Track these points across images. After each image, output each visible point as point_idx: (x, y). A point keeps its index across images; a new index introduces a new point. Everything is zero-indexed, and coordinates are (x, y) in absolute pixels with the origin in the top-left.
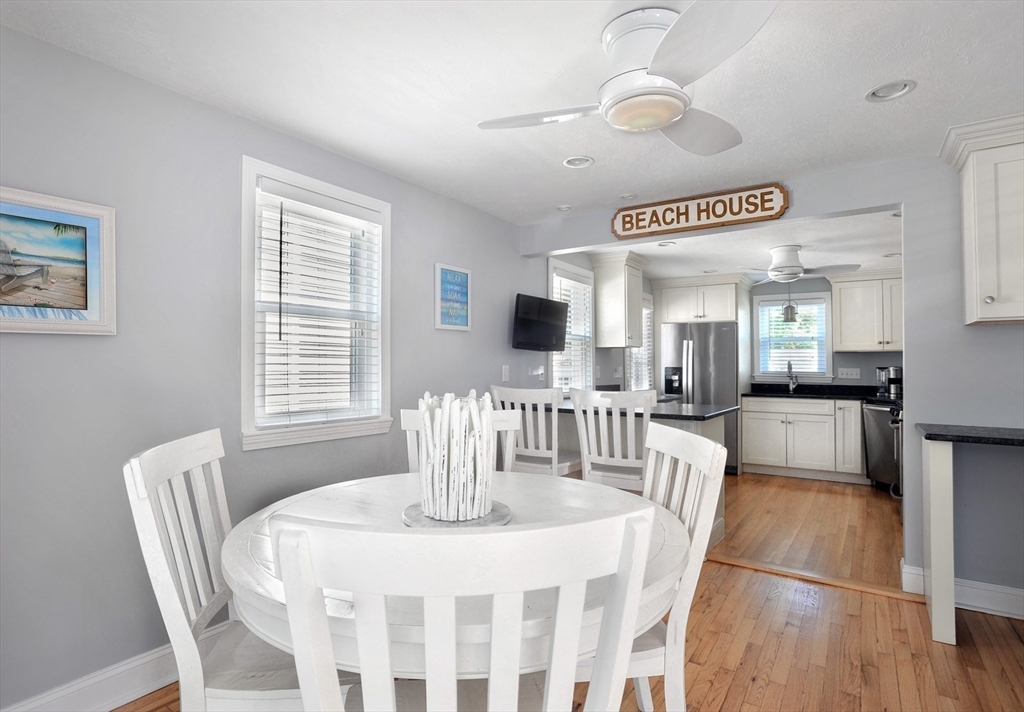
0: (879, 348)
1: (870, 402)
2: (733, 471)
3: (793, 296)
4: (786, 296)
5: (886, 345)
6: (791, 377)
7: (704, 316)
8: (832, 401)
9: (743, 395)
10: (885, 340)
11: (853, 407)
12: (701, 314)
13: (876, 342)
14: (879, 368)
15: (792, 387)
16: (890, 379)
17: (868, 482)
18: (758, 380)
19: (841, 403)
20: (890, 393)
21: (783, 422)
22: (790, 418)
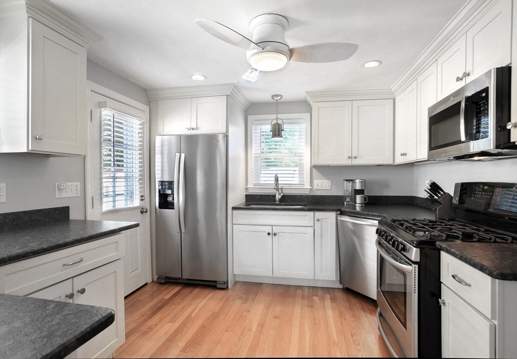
0: (348, 162)
1: (342, 213)
2: (224, 286)
3: (280, 116)
4: (274, 116)
5: (353, 160)
6: (278, 189)
7: (197, 129)
8: (311, 213)
9: (234, 208)
10: (353, 156)
11: (329, 218)
12: (194, 126)
13: (346, 156)
14: (347, 180)
15: (278, 197)
16: (355, 190)
17: (341, 287)
18: (251, 192)
19: (319, 215)
20: (355, 203)
21: (269, 234)
22: (276, 230)
